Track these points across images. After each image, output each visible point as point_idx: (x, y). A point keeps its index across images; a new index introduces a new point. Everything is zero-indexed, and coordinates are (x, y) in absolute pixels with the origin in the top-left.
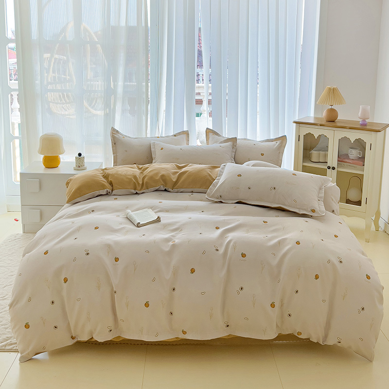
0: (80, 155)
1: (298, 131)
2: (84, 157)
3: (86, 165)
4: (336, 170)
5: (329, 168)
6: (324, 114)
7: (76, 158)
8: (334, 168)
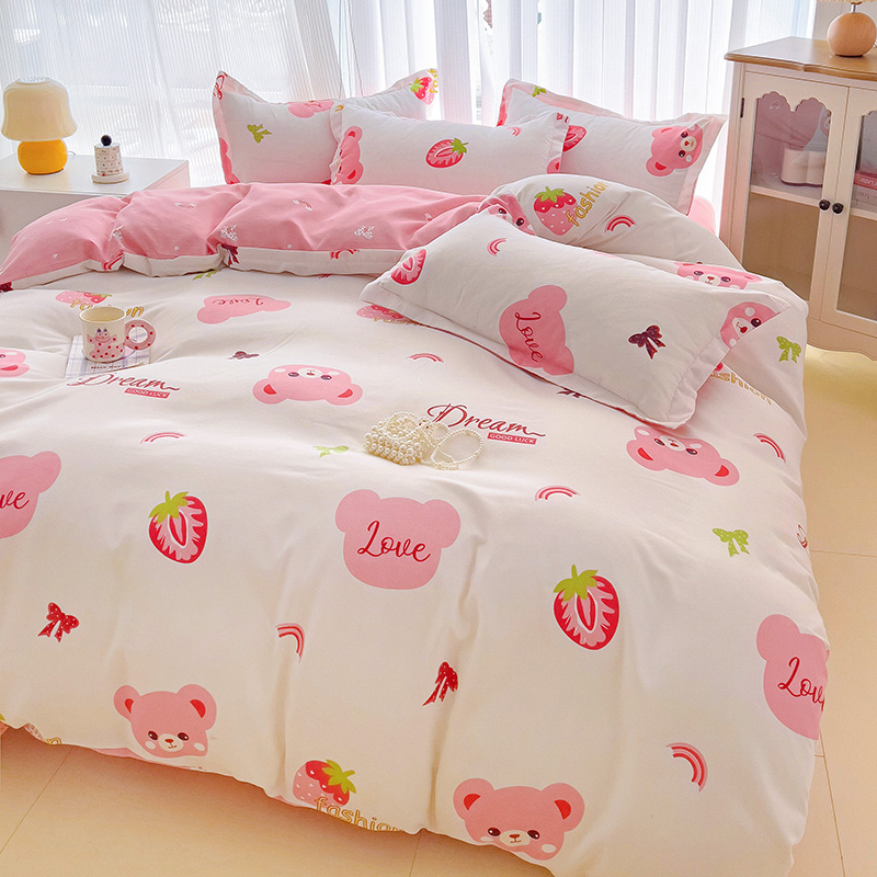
0: (106, 141)
1: (740, 84)
2: (117, 149)
4: (845, 215)
5: (824, 205)
6: (830, 33)
7: (96, 149)
8: (838, 209)
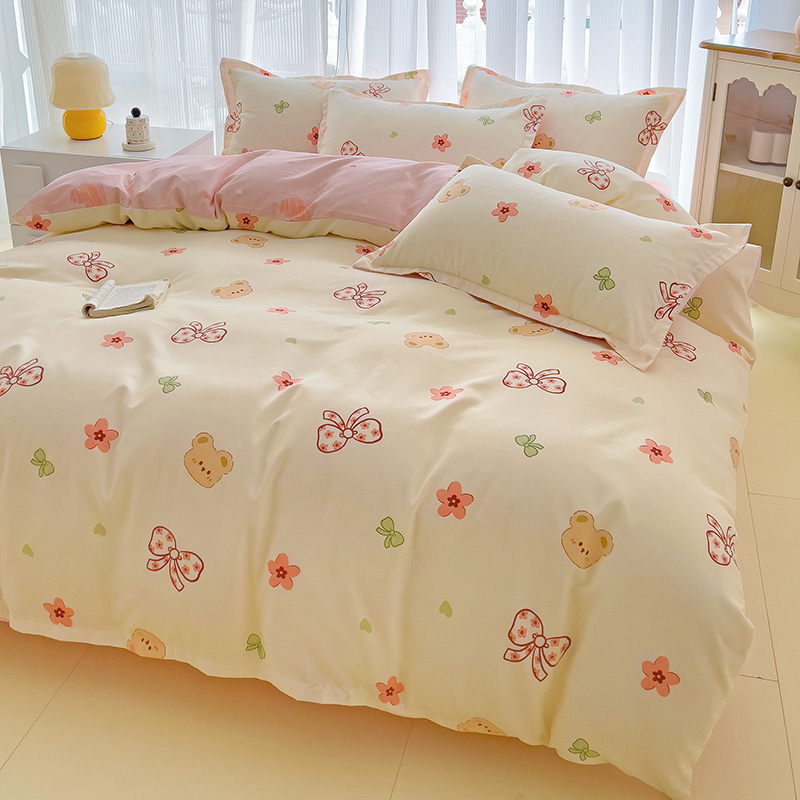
0: (136, 113)
2: (145, 121)
3: (153, 139)
5: (788, 182)
7: (127, 120)
